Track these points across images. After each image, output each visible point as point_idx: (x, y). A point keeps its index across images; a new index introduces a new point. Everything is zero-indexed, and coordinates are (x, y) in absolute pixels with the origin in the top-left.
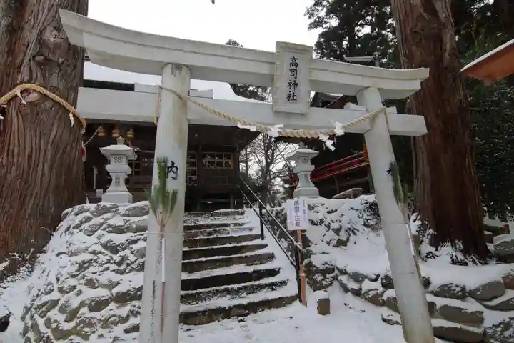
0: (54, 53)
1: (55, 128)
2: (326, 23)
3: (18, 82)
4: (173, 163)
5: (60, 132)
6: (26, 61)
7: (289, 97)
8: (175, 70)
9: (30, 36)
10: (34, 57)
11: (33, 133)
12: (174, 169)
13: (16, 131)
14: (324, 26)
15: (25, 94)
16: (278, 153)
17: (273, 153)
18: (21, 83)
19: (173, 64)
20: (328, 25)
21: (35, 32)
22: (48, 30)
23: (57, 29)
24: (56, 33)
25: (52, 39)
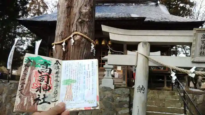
0: (85, 18)
1: (85, 50)
3: (72, 31)
4: (143, 86)
5: (87, 52)
6: (75, 22)
7: (201, 54)
8: (144, 45)
10: (78, 20)
11: (78, 53)
12: (143, 89)
13: (72, 52)
15: (74, 37)
19: (143, 42)
21: (78, 9)
22: (83, 7)
23: (86, 6)
24: (85, 8)
25: (84, 11)
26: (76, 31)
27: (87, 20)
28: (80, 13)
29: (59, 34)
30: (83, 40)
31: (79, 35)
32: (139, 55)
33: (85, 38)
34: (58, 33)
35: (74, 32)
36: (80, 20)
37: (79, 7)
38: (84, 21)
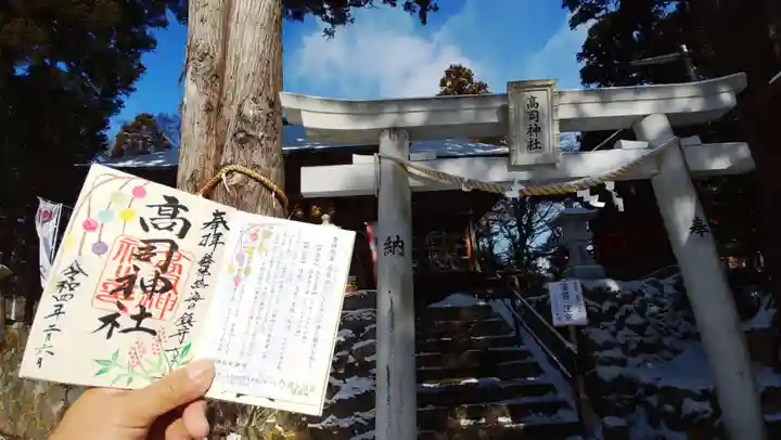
0: (254, 128)
2: (599, 10)
3: (222, 164)
4: (397, 237)
6: (227, 141)
7: (531, 145)
8: (392, 135)
9: (230, 113)
14: (597, 15)
15: (230, 176)
16: (538, 218)
17: (529, 220)
18: (225, 165)
19: (390, 129)
20: (603, 12)
21: (234, 108)
22: (246, 103)
24: (254, 105)
25: (251, 112)
26: (232, 164)
28: (241, 116)
30: (252, 184)
31: (240, 172)
33: (256, 180)
34: (184, 177)
36: (240, 135)
37: (237, 102)
38: (251, 136)
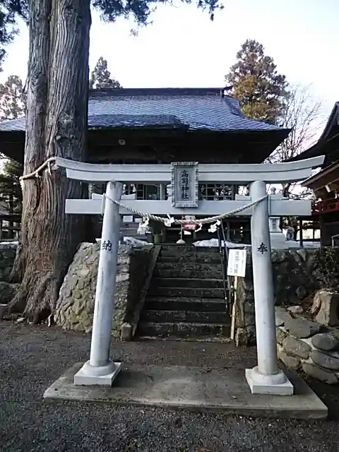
0: (67, 132)
3: (47, 155)
4: (109, 241)
7: (183, 196)
8: (112, 185)
10: (56, 136)
12: (110, 245)
15: (52, 164)
19: (111, 181)
22: (63, 114)
23: (68, 112)
24: (67, 116)
25: (65, 121)
26: (54, 155)
27: (71, 136)
28: (59, 124)
29: (30, 159)
32: (107, 199)
35: (49, 157)
36: (58, 138)
37: (57, 114)
38: (66, 138)
